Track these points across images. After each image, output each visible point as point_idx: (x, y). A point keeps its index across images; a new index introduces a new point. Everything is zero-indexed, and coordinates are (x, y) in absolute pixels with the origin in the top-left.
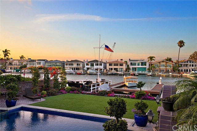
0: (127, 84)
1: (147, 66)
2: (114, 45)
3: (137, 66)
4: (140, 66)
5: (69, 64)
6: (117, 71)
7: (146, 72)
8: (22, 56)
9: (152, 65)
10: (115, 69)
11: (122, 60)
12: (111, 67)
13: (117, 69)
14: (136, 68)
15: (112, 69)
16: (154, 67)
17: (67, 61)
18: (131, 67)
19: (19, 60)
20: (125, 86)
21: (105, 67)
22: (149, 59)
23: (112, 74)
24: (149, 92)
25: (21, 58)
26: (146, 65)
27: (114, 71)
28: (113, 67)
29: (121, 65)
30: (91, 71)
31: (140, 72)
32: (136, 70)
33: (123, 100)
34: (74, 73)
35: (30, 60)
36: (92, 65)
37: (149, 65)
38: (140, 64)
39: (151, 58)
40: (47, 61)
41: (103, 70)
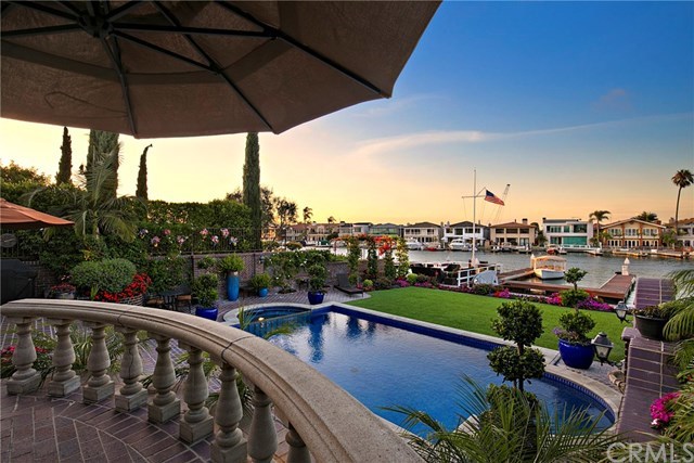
0: (539, 272)
1: (590, 234)
2: (507, 189)
3: (562, 234)
4: (571, 234)
5: (413, 231)
6: (516, 244)
7: (587, 247)
8: (331, 217)
9: (601, 230)
10: (509, 240)
11: (526, 220)
12: (500, 236)
13: (514, 239)
14: (560, 238)
15: (502, 240)
16: (608, 236)
18: (548, 235)
19: (326, 225)
20: (533, 276)
22: (594, 217)
23: (503, 251)
24: (597, 293)
25: (330, 220)
26: (586, 231)
27: (507, 245)
28: (505, 236)
29: (525, 230)
30: (458, 244)
31: (572, 247)
32: (560, 243)
33: (534, 307)
34: (423, 248)
35: (344, 224)
36: (459, 232)
37: (595, 231)
38: (571, 228)
39: (600, 215)
40: (372, 225)
41: (482, 242)
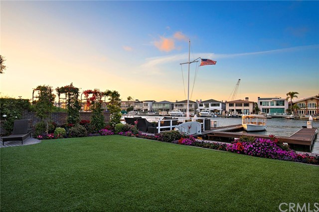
0: (245, 126)
1: (286, 107)
2: (239, 82)
3: (270, 107)
4: (275, 107)
5: (179, 105)
6: (241, 113)
7: (284, 115)
8: (129, 97)
9: (293, 104)
10: (237, 110)
11: (248, 98)
12: (232, 108)
13: (240, 110)
14: (268, 109)
15: (233, 110)
16: (297, 108)
17: (177, 101)
18: (261, 107)
19: (126, 102)
21: (224, 109)
22: (289, 96)
23: (233, 117)
25: (129, 99)
26: (284, 105)
27: (235, 113)
28: (235, 108)
29: (247, 105)
30: (204, 113)
31: (275, 114)
32: (268, 112)
34: (183, 115)
35: (137, 101)
36: (207, 106)
37: (289, 105)
38: (275, 103)
39: (292, 95)
40: (155, 102)
41: (220, 112)
